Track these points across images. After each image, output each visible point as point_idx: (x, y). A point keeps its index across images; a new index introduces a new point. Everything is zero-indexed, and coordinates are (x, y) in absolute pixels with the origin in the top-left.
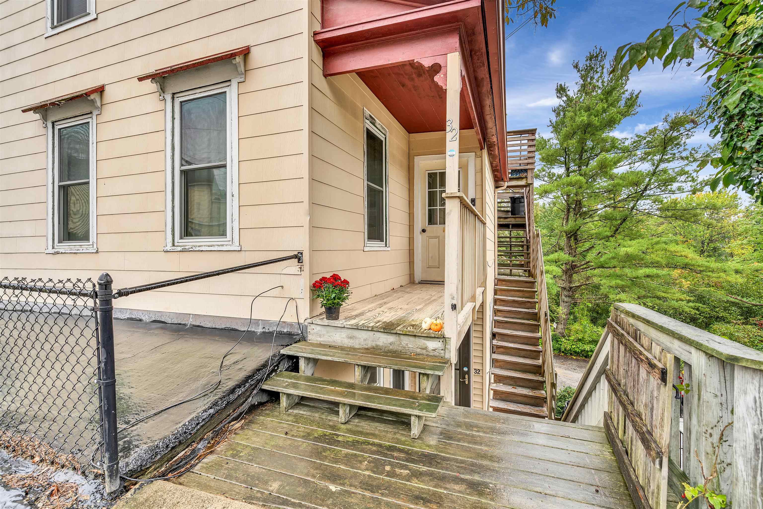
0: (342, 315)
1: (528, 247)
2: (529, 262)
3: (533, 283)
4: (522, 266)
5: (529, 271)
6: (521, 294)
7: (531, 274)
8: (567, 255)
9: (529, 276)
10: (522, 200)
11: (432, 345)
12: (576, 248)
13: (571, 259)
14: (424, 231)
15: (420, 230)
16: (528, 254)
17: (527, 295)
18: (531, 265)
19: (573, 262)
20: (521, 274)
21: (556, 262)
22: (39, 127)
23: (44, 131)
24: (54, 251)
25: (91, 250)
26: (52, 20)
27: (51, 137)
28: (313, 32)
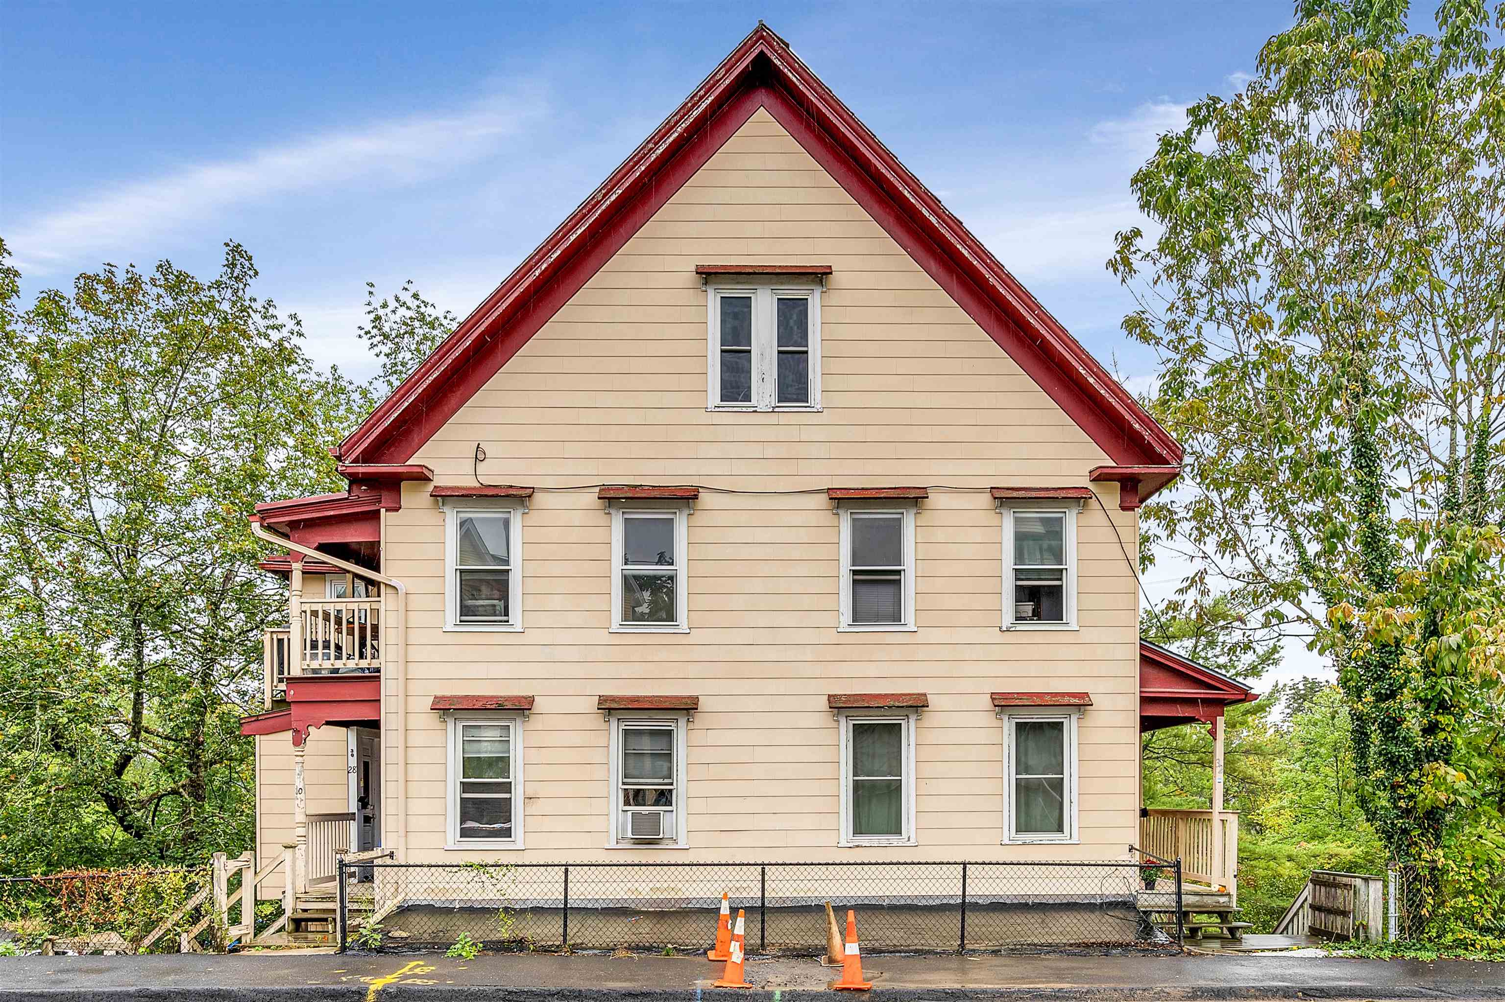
11: (1222, 900)
22: (825, 719)
23: (835, 725)
24: (851, 845)
25: (908, 844)
26: (846, 616)
27: (844, 731)
28: (1141, 692)
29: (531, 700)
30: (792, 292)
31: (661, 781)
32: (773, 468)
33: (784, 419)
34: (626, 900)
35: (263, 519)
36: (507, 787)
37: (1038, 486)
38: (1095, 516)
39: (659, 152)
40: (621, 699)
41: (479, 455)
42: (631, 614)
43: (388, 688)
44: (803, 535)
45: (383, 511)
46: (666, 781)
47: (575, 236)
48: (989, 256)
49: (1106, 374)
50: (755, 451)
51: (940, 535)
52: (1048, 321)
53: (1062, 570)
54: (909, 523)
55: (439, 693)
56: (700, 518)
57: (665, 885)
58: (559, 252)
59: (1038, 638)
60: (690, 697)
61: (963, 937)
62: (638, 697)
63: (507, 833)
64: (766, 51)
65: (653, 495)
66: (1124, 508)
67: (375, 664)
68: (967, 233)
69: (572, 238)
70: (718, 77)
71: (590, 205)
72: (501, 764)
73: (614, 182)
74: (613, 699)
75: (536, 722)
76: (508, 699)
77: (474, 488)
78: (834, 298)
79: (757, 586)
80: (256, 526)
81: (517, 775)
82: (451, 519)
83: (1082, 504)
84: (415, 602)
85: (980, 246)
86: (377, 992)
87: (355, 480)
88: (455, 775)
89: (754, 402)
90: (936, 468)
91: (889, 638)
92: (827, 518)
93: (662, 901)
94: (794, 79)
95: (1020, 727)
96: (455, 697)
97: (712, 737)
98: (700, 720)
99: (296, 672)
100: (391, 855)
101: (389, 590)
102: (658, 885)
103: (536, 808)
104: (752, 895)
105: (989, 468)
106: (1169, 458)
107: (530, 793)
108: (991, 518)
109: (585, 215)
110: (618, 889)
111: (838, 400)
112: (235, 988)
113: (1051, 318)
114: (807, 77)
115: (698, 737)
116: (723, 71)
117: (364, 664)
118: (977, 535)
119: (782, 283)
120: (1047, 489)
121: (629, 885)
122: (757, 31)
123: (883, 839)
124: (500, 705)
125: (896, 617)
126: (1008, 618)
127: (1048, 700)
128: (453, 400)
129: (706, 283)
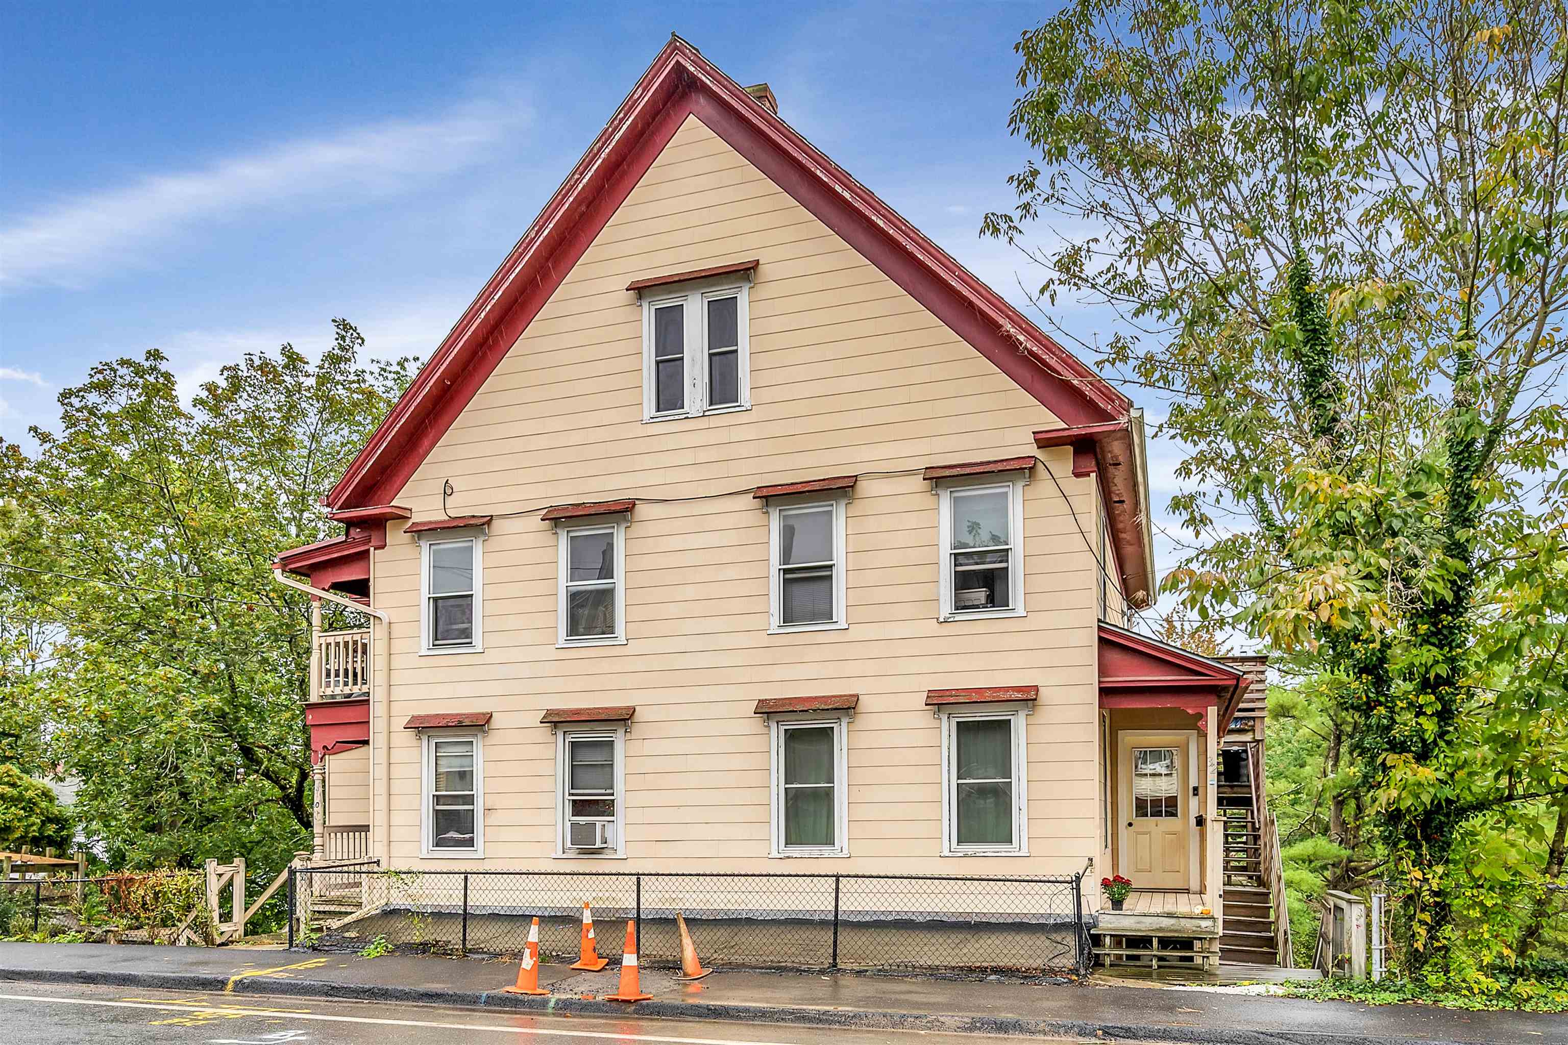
0: (1124, 907)
1: (1256, 838)
2: (1259, 863)
3: (1268, 894)
4: (1244, 869)
5: (1259, 877)
6: (1249, 912)
7: (1261, 882)
8: (1336, 845)
9: (1259, 886)
10: (1244, 756)
11: (1204, 924)
12: (1358, 828)
13: (1345, 853)
14: (1130, 825)
15: (1126, 824)
16: (1256, 850)
17: (1257, 913)
18: (1262, 867)
19: (1350, 860)
20: (1244, 883)
21: (1311, 862)
22: (756, 724)
23: (765, 730)
24: (782, 856)
25: (840, 855)
26: (776, 619)
27: (775, 737)
28: (1100, 682)
29: (489, 718)
30: (722, 292)
31: (603, 791)
32: (704, 473)
33: (714, 422)
34: (572, 909)
35: (285, 565)
36: (470, 800)
37: (979, 461)
38: (1044, 487)
39: (585, 181)
40: (565, 712)
41: (448, 491)
42: (574, 628)
43: (377, 710)
44: (731, 538)
45: (372, 549)
46: (608, 791)
47: (513, 275)
48: (904, 222)
49: (1036, 329)
50: (688, 457)
51: (871, 524)
52: (970, 280)
53: (1007, 550)
54: (840, 515)
55: (416, 713)
56: (637, 530)
57: (607, 894)
58: (500, 293)
59: (980, 627)
60: (628, 708)
61: (835, 955)
62: (581, 709)
63: (470, 843)
64: (681, 60)
65: (592, 511)
66: (1077, 475)
67: (365, 689)
68: (880, 202)
69: (511, 278)
70: (636, 96)
71: (525, 244)
72: (465, 777)
73: (545, 217)
74: (558, 712)
75: (494, 737)
76: (468, 716)
77: (444, 521)
78: (763, 291)
79: (690, 592)
80: (278, 574)
81: (479, 788)
82: (425, 553)
83: (1027, 475)
84: (396, 631)
85: (893, 213)
86: (235, 982)
87: (350, 523)
88: (428, 788)
89: (686, 409)
90: (866, 454)
91: (820, 638)
92: (755, 518)
93: (604, 910)
94: (708, 82)
95: (962, 727)
96: (428, 716)
97: (648, 747)
98: (637, 730)
99: (314, 698)
100: (378, 863)
101: (377, 621)
102: (600, 895)
103: (494, 818)
104: (627, 905)
105: (922, 447)
106: (1114, 413)
107: (488, 806)
108: (927, 500)
109: (521, 254)
110: (565, 898)
111: (766, 395)
112: (140, 974)
113: (972, 277)
114: (719, 77)
115: (636, 747)
116: (640, 91)
117: (356, 689)
118: (912, 521)
119: (712, 285)
120: (989, 463)
121: (575, 894)
122: (671, 43)
123: (814, 850)
124: (460, 722)
125: (828, 615)
126: (946, 607)
127: (988, 696)
128: (426, 442)
129: (640, 297)
